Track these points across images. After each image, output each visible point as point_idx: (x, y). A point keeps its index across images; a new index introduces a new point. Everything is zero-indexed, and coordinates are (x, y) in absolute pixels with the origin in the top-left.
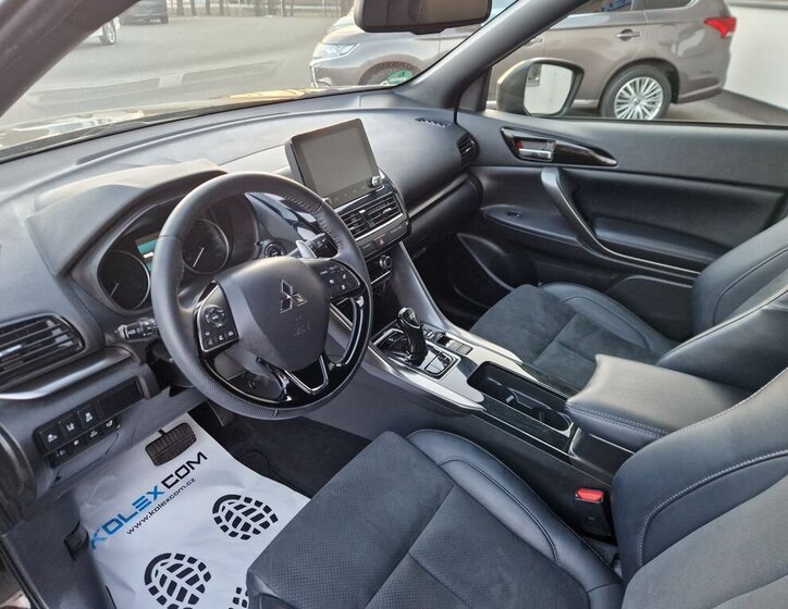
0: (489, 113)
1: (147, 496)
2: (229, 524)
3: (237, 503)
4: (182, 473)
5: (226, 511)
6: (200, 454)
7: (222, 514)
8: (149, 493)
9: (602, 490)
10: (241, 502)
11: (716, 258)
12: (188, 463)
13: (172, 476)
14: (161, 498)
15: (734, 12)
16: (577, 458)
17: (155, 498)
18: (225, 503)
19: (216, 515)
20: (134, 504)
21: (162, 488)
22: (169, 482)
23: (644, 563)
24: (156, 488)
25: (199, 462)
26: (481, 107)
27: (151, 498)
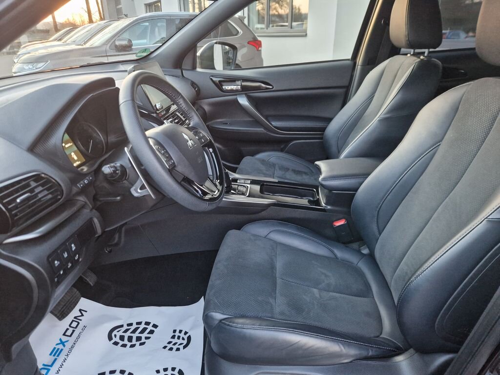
0: (199, 70)
1: (57, 347)
2: (126, 342)
3: (123, 329)
4: (74, 324)
5: (118, 337)
6: (80, 310)
7: (117, 339)
8: (57, 344)
9: (344, 218)
10: (126, 327)
11: (329, 123)
12: (75, 318)
13: (67, 329)
14: (68, 345)
15: (259, 39)
16: (329, 207)
17: (64, 346)
18: (115, 332)
19: (113, 341)
20: (50, 354)
21: (64, 339)
22: (69, 333)
23: (380, 234)
24: (60, 340)
25: (82, 315)
26: (194, 68)
27: (61, 347)
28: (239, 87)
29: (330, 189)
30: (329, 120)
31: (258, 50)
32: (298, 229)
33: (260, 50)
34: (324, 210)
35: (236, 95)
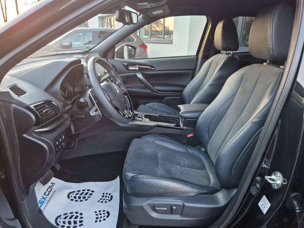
0: (116, 59)
1: (41, 200)
2: (77, 199)
3: (75, 193)
4: (49, 190)
6: (52, 183)
7: (73, 198)
8: (41, 199)
9: (192, 133)
10: (76, 192)
11: (185, 88)
12: (50, 187)
13: (46, 192)
14: (47, 199)
15: (146, 44)
16: (185, 128)
17: (45, 200)
18: (71, 195)
19: (70, 199)
20: (38, 203)
21: (45, 196)
22: (47, 194)
23: (210, 140)
24: (43, 197)
25: (53, 186)
26: (113, 58)
27: (43, 200)
28: (137, 68)
29: (185, 118)
30: (185, 86)
31: (145, 50)
32: (169, 139)
33: (146, 50)
34: (182, 129)
35: (136, 72)
